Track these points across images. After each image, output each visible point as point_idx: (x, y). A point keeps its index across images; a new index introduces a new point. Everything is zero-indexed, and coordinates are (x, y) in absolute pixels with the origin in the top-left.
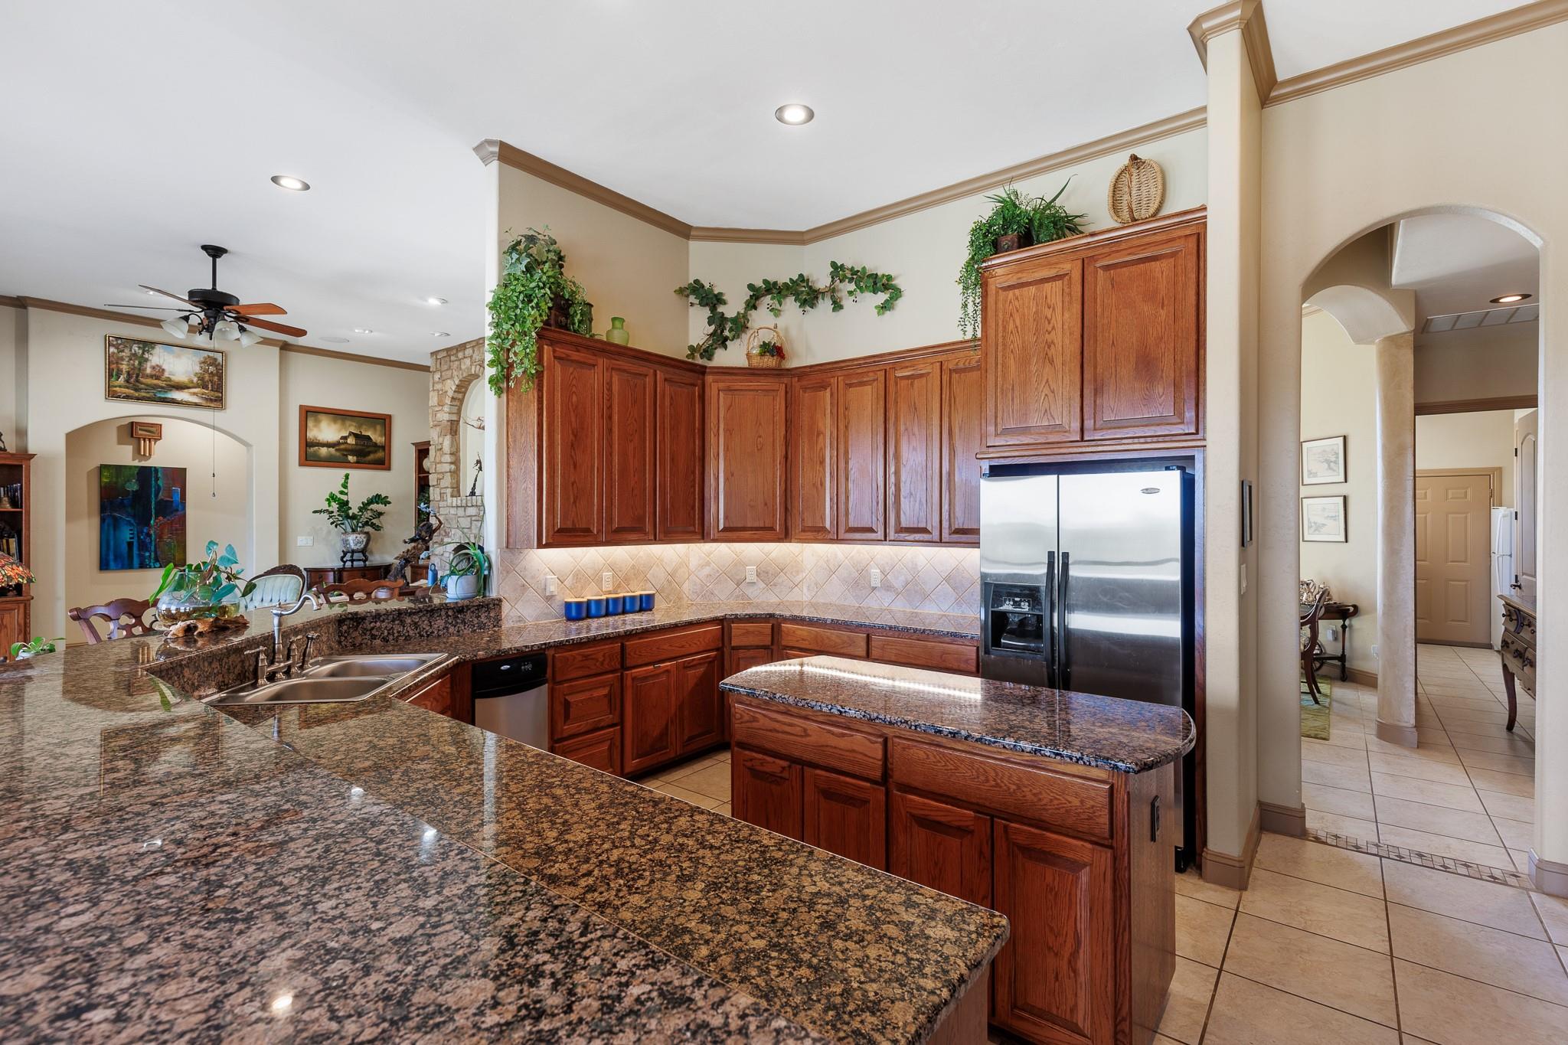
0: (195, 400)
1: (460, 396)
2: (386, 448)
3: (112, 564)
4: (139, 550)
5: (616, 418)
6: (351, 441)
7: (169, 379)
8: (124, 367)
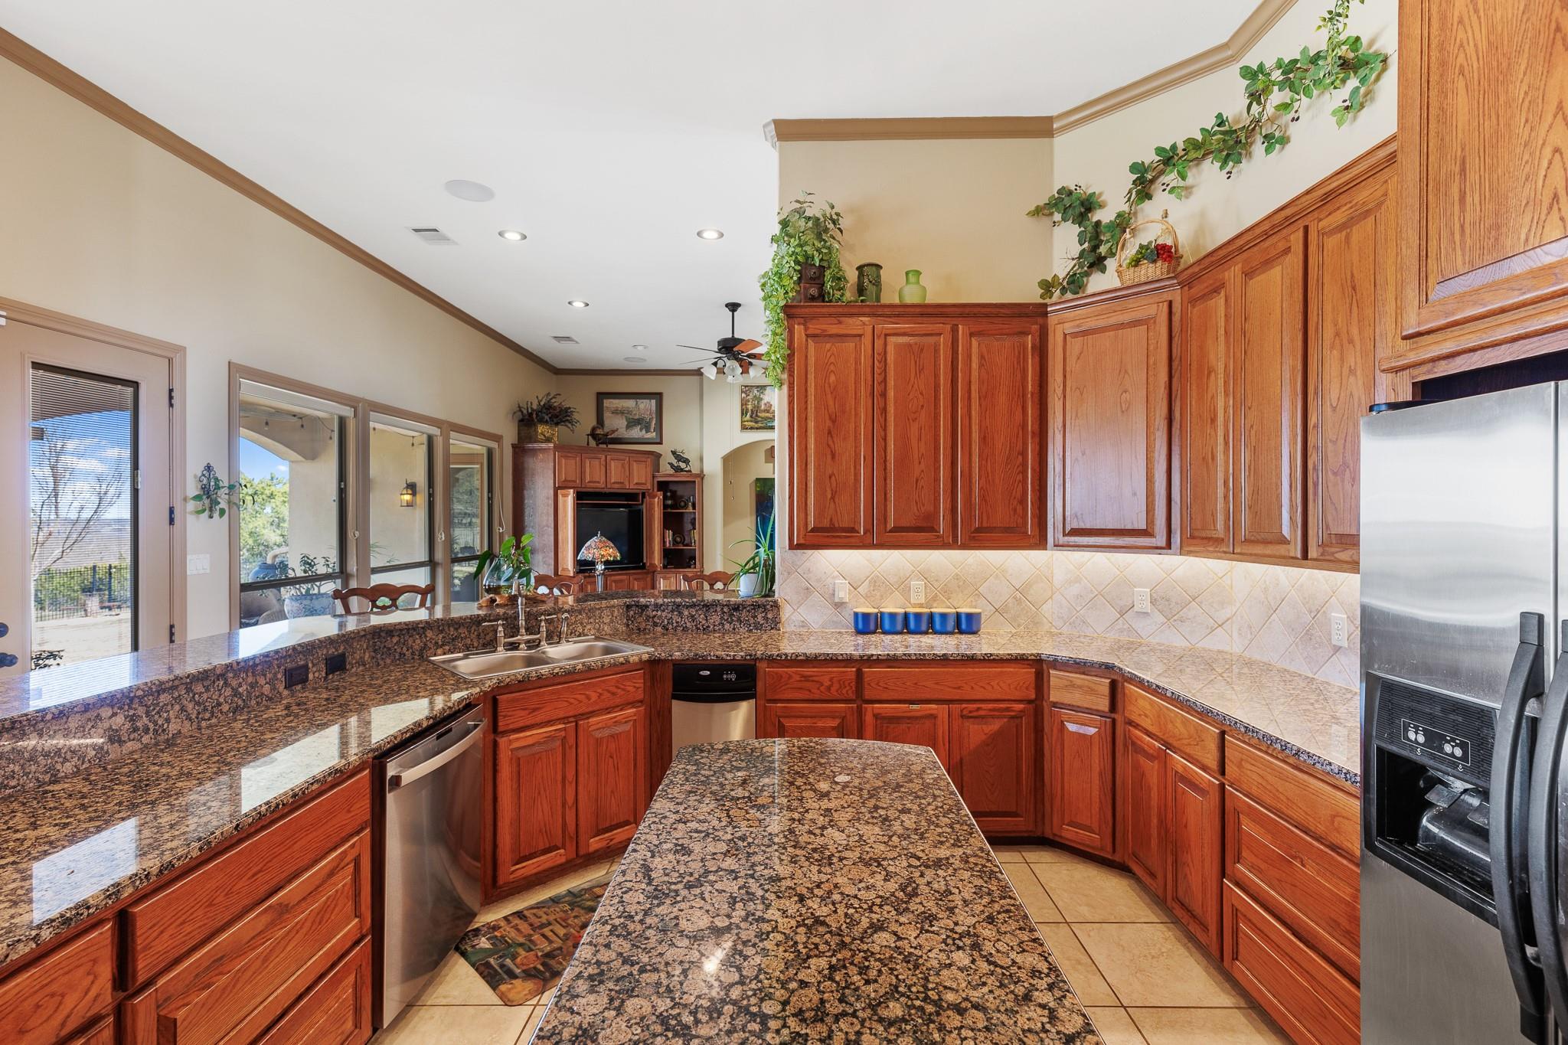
5: (891, 394)
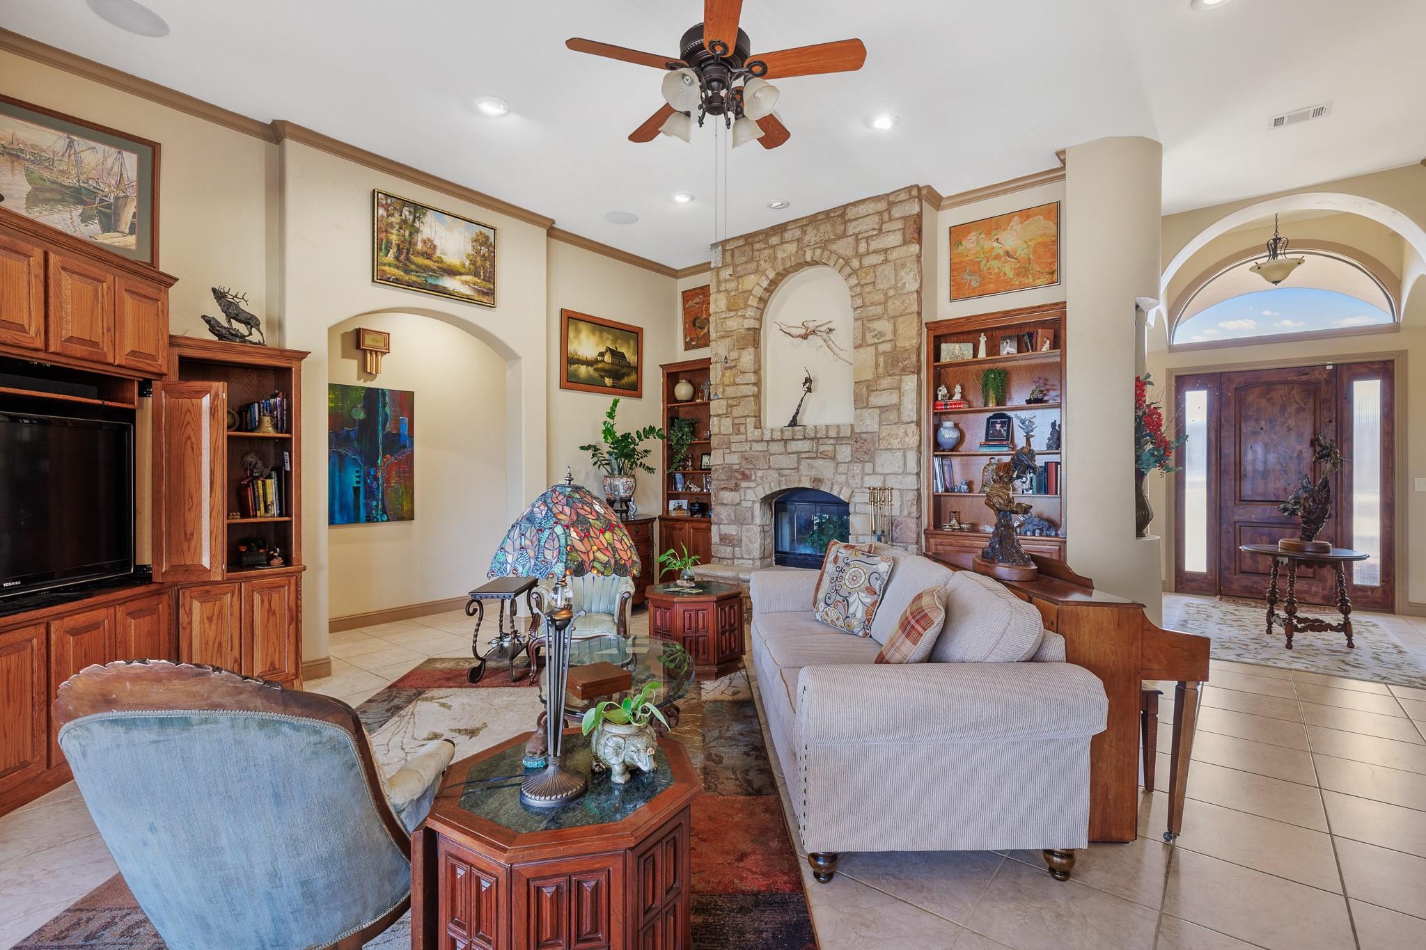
0: (466, 291)
1: (766, 295)
2: (637, 369)
3: (337, 516)
4: (366, 498)
6: (608, 358)
7: (440, 261)
8: (394, 238)
